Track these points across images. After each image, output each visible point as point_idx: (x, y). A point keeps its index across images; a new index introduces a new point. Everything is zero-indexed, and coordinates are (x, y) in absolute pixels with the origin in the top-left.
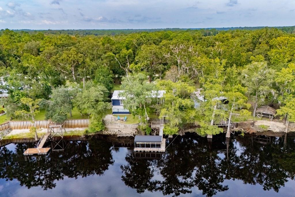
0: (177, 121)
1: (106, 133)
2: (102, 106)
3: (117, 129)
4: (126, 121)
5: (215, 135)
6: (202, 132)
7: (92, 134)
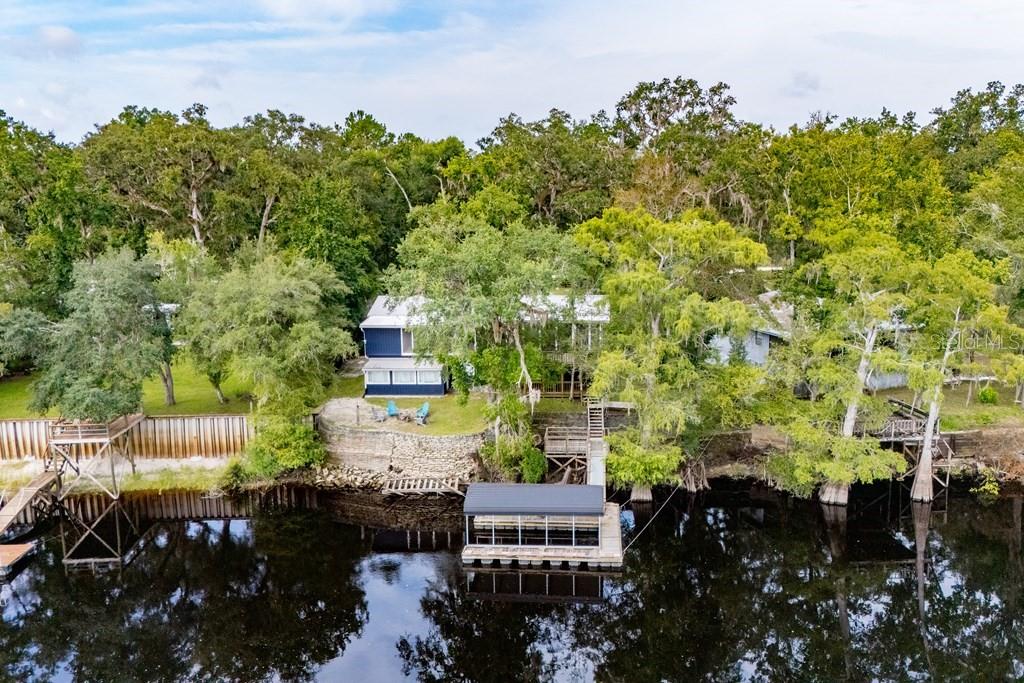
0: (678, 413)
1: (330, 478)
2: (305, 339)
3: (381, 458)
4: (425, 423)
5: (870, 481)
6: (798, 473)
7: (259, 484)
